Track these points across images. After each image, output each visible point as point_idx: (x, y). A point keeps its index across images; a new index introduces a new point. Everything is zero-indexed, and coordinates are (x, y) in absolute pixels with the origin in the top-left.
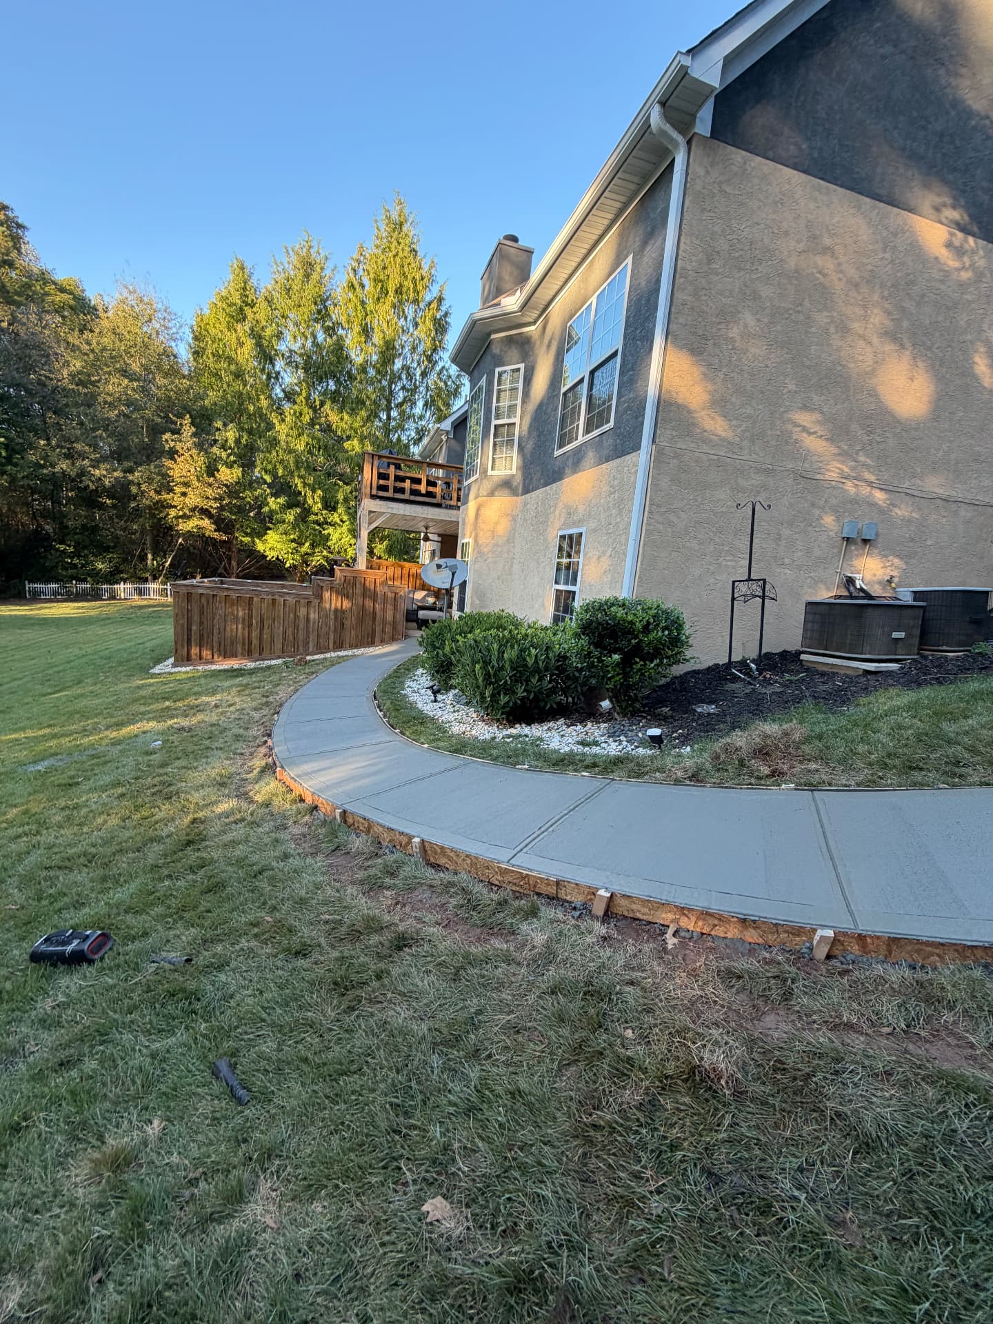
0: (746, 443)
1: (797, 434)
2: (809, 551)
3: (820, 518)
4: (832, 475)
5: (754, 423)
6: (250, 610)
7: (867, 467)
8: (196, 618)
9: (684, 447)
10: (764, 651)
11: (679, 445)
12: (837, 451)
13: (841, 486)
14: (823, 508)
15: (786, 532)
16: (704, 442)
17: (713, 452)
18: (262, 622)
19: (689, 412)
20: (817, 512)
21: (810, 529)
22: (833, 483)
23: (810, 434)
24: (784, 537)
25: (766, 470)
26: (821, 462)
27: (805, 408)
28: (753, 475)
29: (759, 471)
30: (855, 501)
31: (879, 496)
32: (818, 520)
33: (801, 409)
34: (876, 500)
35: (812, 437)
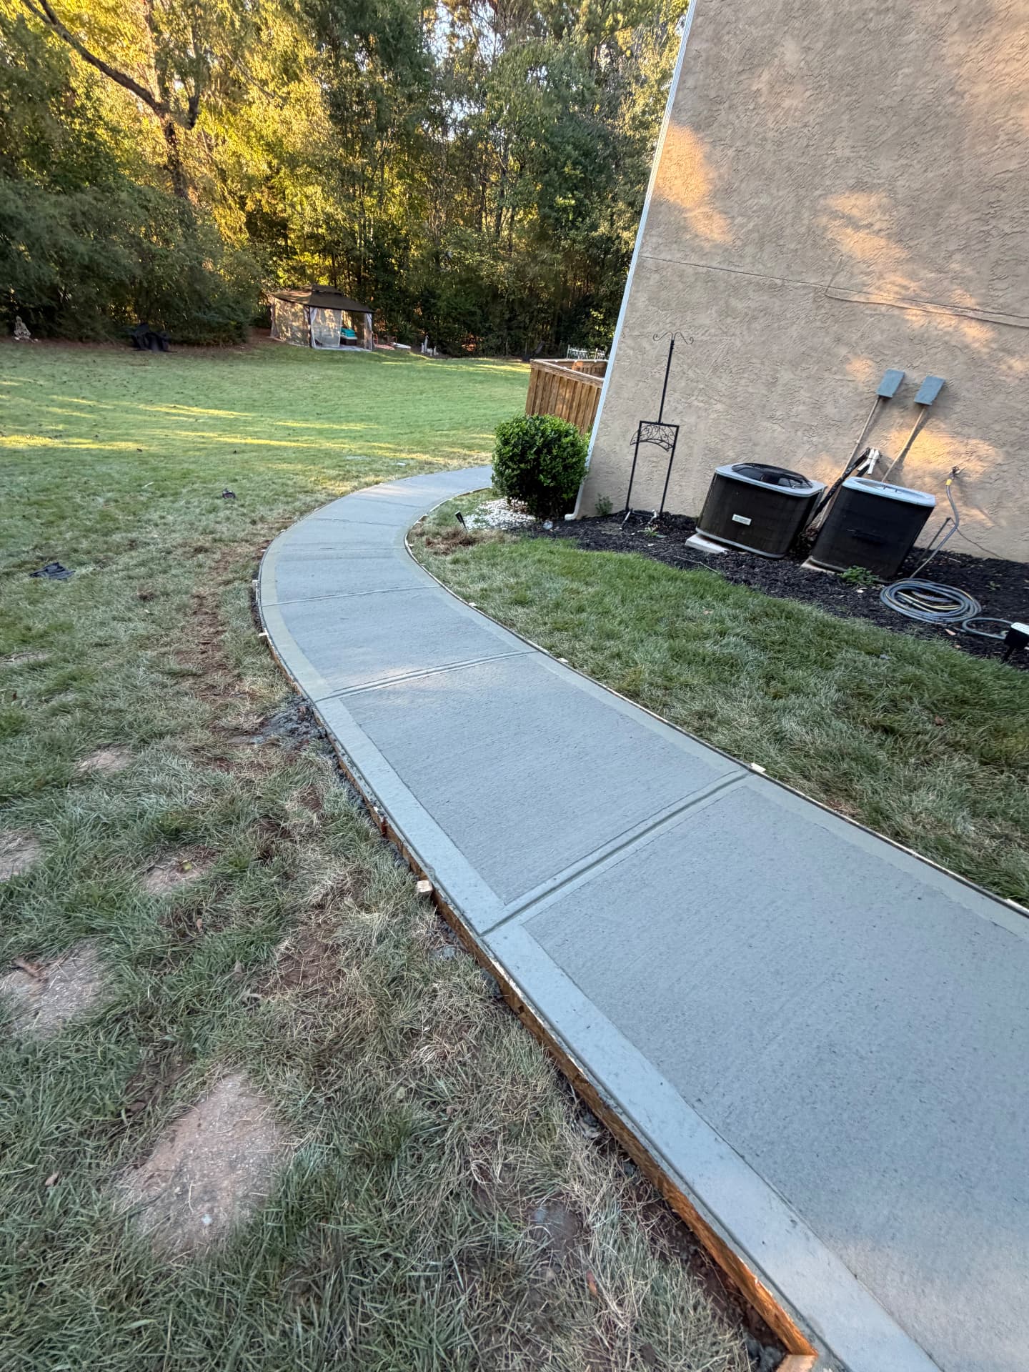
0: (750, 250)
1: (835, 230)
2: (817, 406)
3: (846, 360)
4: (884, 295)
5: (769, 218)
6: (574, 393)
7: (964, 282)
8: (540, 393)
9: (669, 257)
10: (664, 510)
11: (662, 256)
12: (904, 255)
13: (896, 312)
14: (852, 347)
15: (785, 376)
16: (693, 250)
17: (703, 263)
18: (579, 405)
19: (682, 211)
20: (843, 351)
21: (826, 374)
22: (883, 309)
23: (857, 228)
24: (781, 382)
25: (773, 287)
26: (868, 274)
27: (860, 186)
28: (751, 294)
29: (760, 287)
30: (919, 340)
31: (974, 333)
32: (842, 362)
33: (853, 189)
34: (968, 340)
35: (862, 234)
